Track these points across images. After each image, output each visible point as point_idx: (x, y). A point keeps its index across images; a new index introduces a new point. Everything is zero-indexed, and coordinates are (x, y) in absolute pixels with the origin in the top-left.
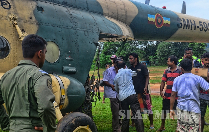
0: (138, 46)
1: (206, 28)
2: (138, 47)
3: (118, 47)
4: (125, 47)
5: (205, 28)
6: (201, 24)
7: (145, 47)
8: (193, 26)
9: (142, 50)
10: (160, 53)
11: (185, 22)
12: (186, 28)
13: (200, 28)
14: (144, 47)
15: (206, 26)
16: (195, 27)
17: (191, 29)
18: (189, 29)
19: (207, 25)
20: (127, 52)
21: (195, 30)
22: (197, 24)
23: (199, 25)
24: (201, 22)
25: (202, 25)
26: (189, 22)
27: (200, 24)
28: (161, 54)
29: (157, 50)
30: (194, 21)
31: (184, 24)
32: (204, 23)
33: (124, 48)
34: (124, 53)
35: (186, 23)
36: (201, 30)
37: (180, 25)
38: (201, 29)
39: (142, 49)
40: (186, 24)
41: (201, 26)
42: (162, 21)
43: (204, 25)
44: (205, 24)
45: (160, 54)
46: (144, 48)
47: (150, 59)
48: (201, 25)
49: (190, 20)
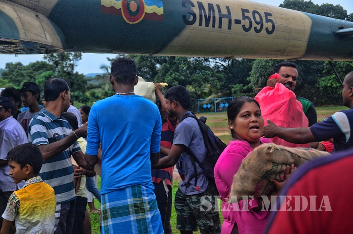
0: (207, 60)
1: (259, 25)
2: (208, 63)
3: (161, 64)
4: (176, 63)
5: (257, 23)
6: (246, 14)
7: (226, 64)
8: (225, 21)
9: (218, 72)
10: (258, 78)
11: (204, 9)
12: (207, 25)
13: (243, 26)
14: (223, 63)
15: (258, 19)
16: (230, 21)
17: (220, 27)
18: (214, 26)
19: (261, 18)
20: (182, 75)
21: (230, 28)
22: (236, 15)
23: (240, 17)
24: (247, 11)
25: (248, 17)
26: (214, 11)
27: (243, 15)
28: (260, 82)
29: (253, 71)
30: (228, 7)
31: (201, 16)
32: (254, 12)
33: (175, 67)
34: (175, 79)
35: (205, 13)
36: (246, 30)
37: (189, 17)
38: (247, 27)
39: (219, 67)
40: (205, 16)
41: (247, 21)
42: (140, 8)
43: (254, 17)
44: (257, 15)
45: (258, 81)
46: (223, 65)
47: (235, 92)
48: (244, 17)
49: (218, 6)
